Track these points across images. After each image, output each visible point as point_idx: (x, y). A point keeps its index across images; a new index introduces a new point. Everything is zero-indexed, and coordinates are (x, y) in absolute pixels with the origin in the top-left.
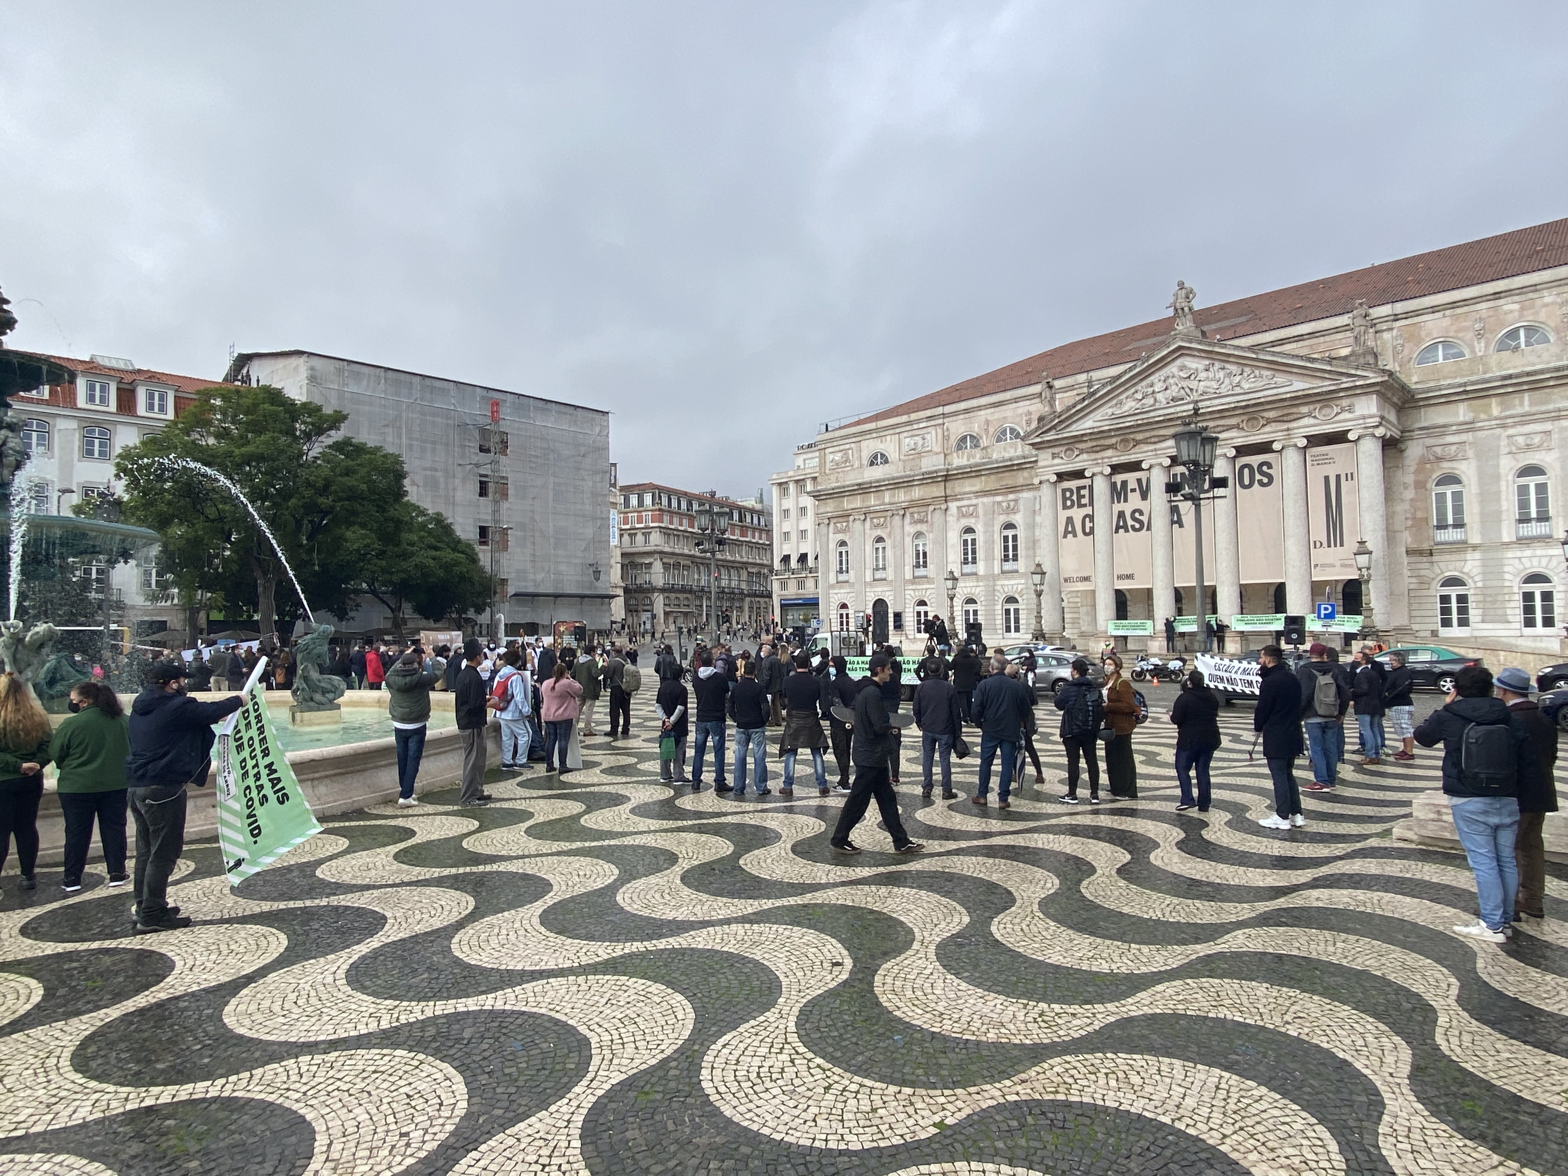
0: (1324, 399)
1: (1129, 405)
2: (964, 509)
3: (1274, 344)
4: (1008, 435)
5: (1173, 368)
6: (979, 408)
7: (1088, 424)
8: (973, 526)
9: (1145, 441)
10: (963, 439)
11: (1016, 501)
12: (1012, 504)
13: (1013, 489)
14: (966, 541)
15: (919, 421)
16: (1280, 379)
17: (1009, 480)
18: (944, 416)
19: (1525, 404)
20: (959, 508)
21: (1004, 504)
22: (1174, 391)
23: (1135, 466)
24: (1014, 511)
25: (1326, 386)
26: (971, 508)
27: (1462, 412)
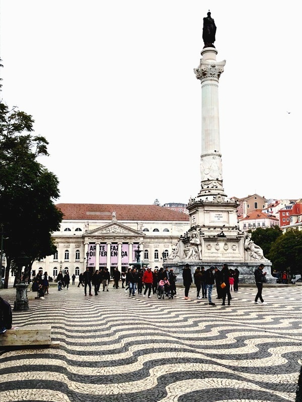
0: (136, 237)
1: (105, 232)
3: (123, 223)
4: (68, 230)
5: (113, 226)
7: (96, 234)
9: (107, 239)
11: (69, 245)
13: (69, 243)
16: (130, 232)
17: (68, 240)
19: (156, 240)
21: (66, 246)
22: (113, 231)
23: (105, 243)
24: (69, 247)
25: (136, 235)
27: (148, 240)
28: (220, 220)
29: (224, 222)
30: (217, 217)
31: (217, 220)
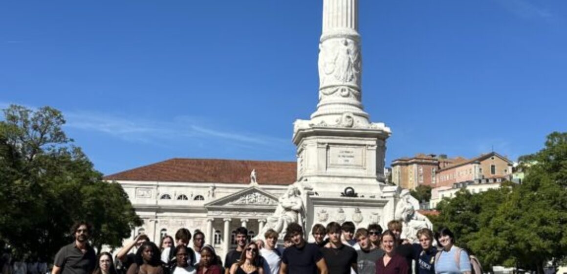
1: (238, 202)
2: (164, 222)
3: (268, 189)
4: (183, 198)
6: (173, 186)
7: (225, 205)
8: (166, 228)
9: (242, 213)
10: (164, 196)
18: (158, 185)
20: (161, 221)
22: (252, 200)
23: (239, 220)
28: (350, 163)
29: (358, 166)
30: (344, 156)
31: (343, 163)
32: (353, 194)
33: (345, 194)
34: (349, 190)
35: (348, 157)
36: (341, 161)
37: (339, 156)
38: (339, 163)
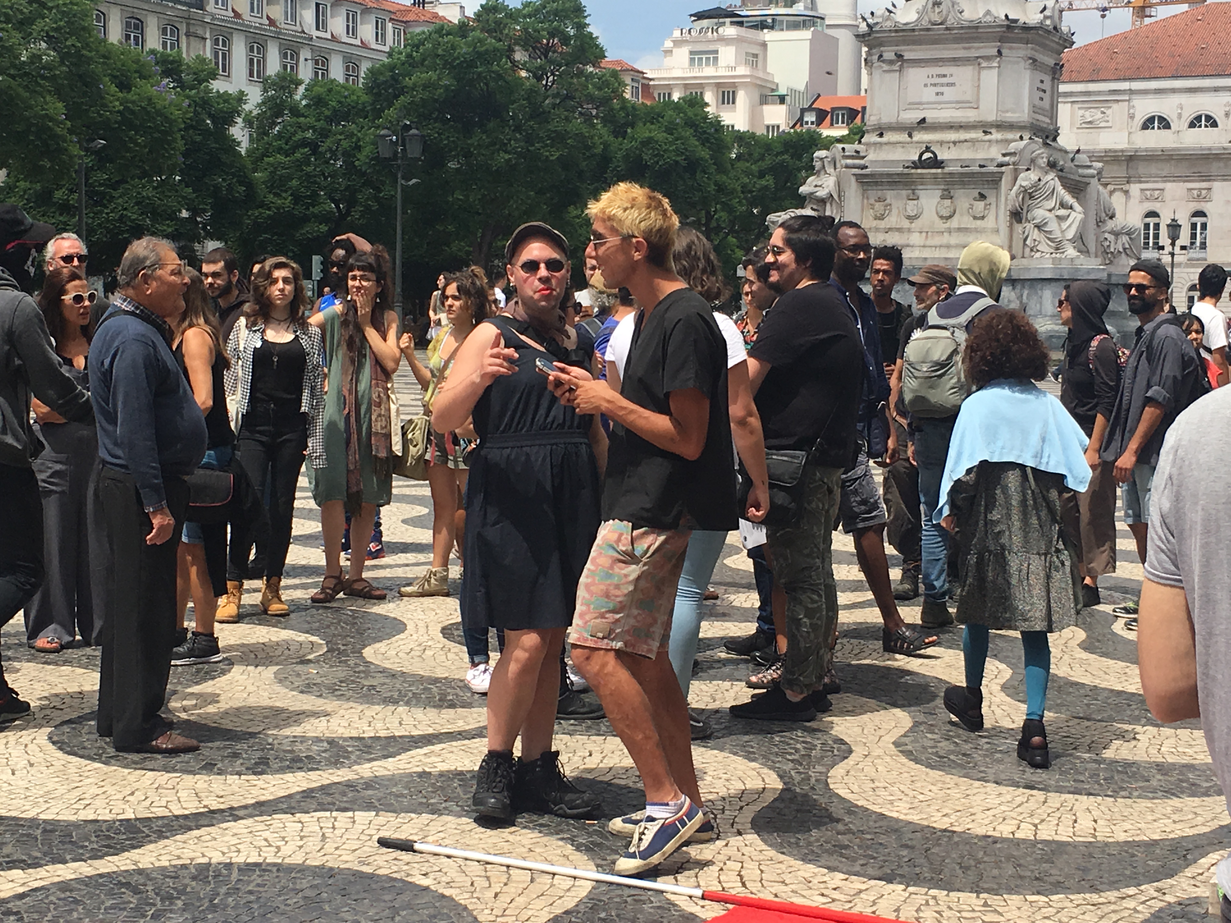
2: (1148, 193)
4: (1203, 122)
6: (1174, 91)
8: (1158, 211)
10: (1151, 120)
11: (1209, 189)
12: (1204, 192)
13: (1207, 178)
14: (1147, 226)
15: (1099, 93)
17: (1202, 167)
18: (1131, 92)
20: (1142, 190)
21: (1195, 192)
24: (1206, 200)
26: (1157, 192)
28: (945, 98)
29: (961, 104)
30: (935, 85)
31: (934, 98)
32: (936, 163)
33: (920, 164)
34: (926, 156)
35: (942, 85)
36: (929, 94)
37: (926, 85)
38: (924, 100)
